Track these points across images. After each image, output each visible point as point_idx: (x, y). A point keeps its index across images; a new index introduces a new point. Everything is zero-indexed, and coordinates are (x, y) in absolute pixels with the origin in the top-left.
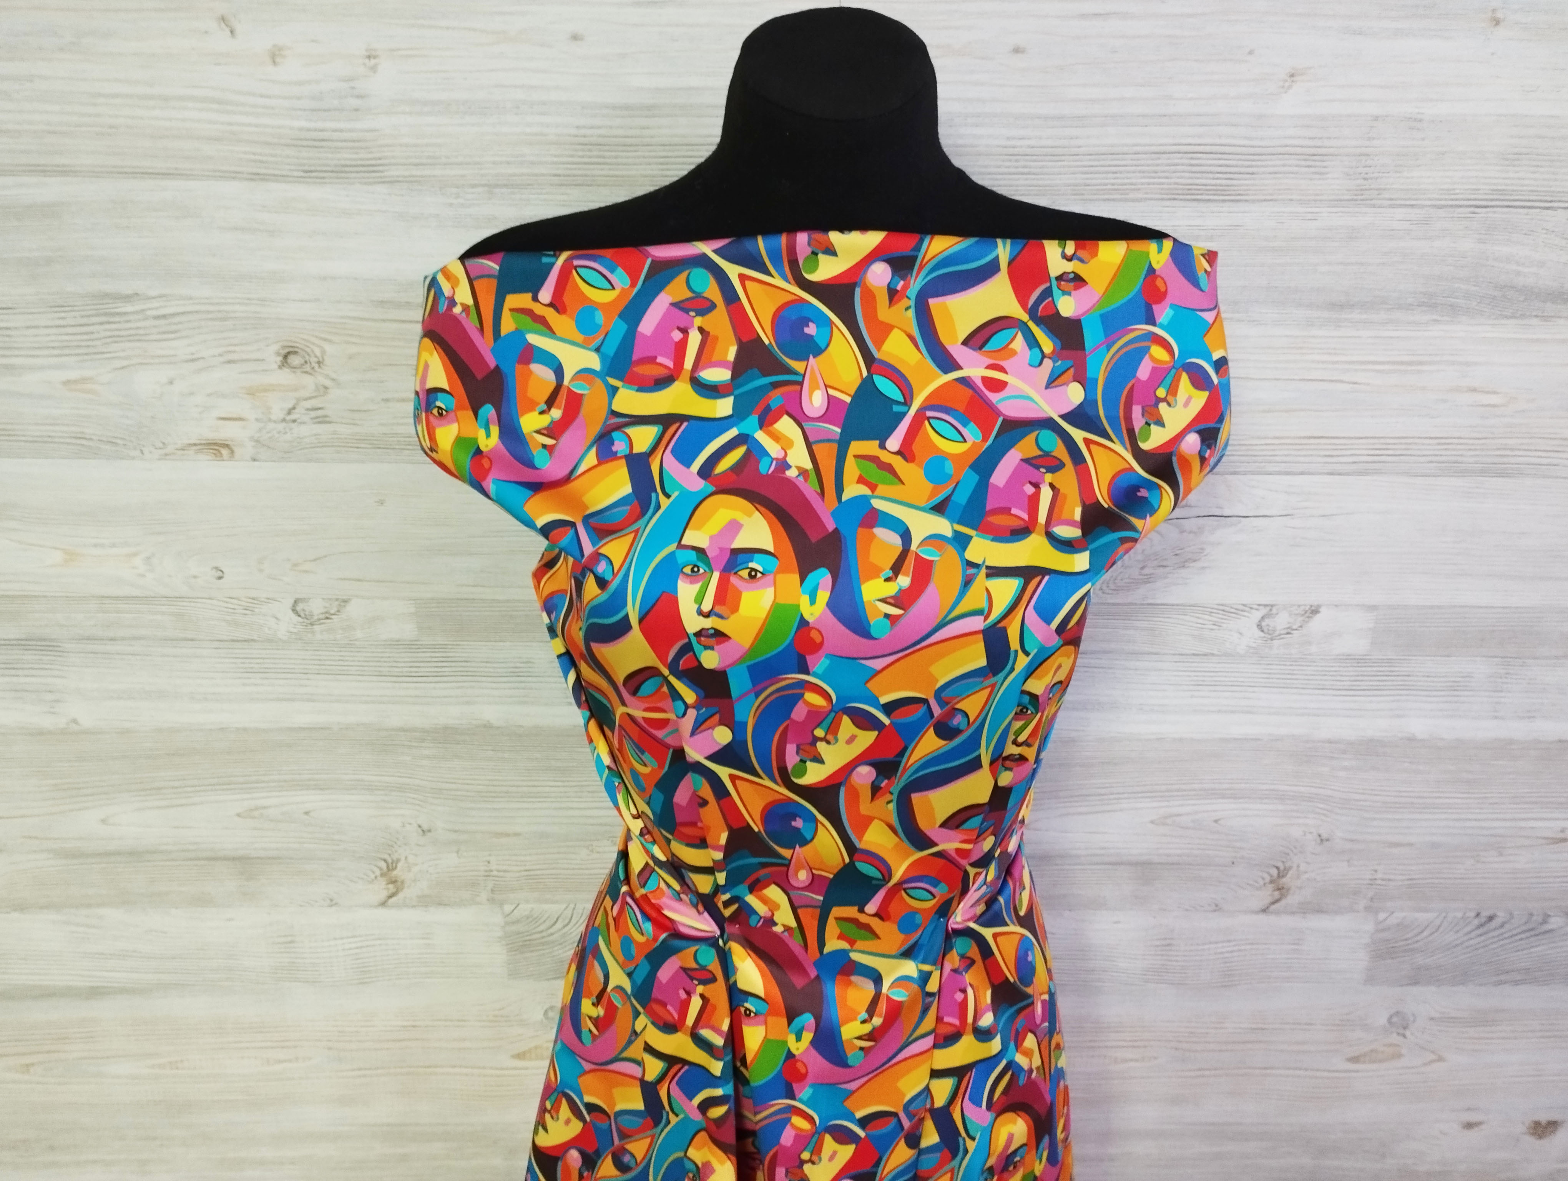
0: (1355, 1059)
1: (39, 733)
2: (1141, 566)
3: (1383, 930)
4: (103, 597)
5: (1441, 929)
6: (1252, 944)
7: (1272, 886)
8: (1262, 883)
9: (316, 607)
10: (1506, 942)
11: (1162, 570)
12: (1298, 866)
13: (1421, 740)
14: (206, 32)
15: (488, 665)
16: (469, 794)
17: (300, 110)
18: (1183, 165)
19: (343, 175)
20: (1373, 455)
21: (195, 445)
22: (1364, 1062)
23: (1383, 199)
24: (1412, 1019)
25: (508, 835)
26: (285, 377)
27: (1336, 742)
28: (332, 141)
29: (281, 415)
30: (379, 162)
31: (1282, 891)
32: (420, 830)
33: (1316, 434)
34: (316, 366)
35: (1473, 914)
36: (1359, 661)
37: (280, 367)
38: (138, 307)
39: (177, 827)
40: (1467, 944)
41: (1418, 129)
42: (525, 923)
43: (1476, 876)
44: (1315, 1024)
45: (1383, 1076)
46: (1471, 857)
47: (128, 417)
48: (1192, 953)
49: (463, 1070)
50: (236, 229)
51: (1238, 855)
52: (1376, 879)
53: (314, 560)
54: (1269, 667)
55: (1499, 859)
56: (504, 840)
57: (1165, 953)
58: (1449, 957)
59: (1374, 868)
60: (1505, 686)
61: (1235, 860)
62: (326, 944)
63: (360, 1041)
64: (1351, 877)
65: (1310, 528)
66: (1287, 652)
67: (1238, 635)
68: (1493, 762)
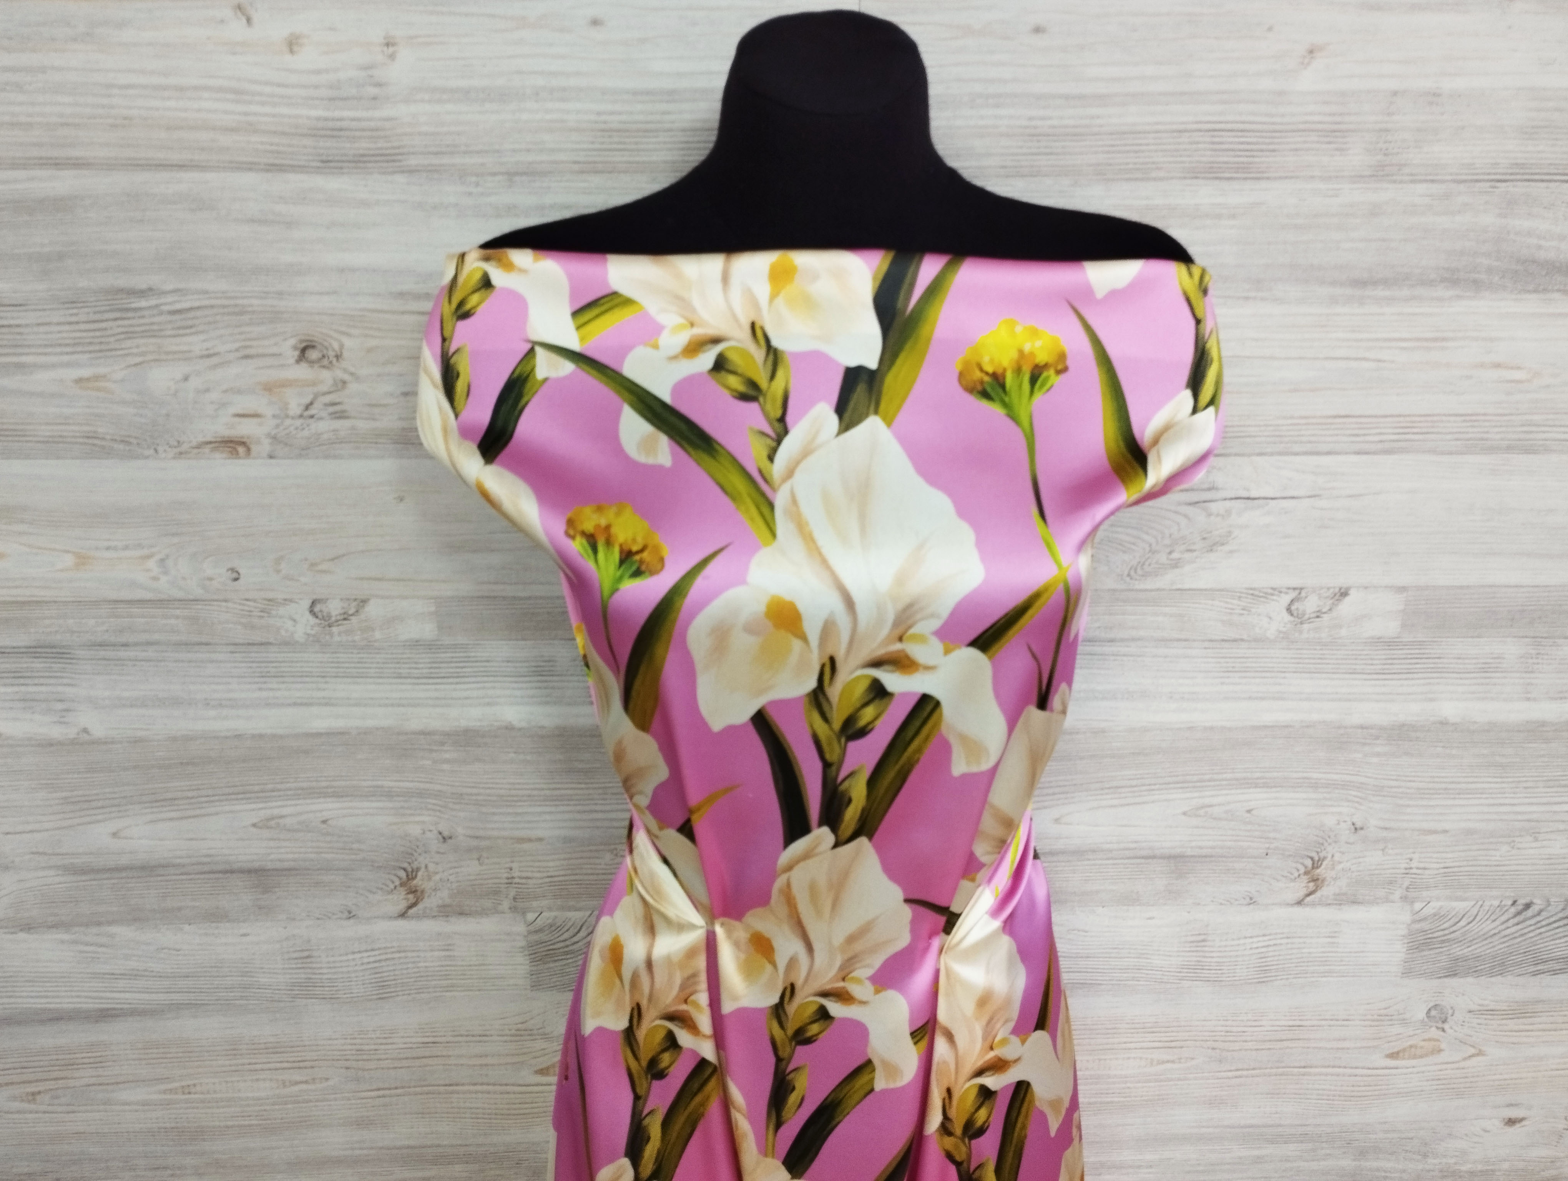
0: (1393, 1056)
1: (48, 745)
2: (1168, 550)
3: (1420, 921)
4: (117, 601)
5: (1478, 918)
6: (1288, 938)
7: (1306, 877)
8: (1296, 874)
9: (334, 608)
10: (1543, 930)
11: (1190, 554)
12: (1333, 856)
13: (1453, 724)
14: (222, 21)
16: (491, 798)
17: (317, 99)
18: (1205, 143)
19: (361, 165)
20: (1399, 434)
21: (211, 443)
22: (1404, 1059)
23: (1402, 175)
24: (1450, 1012)
25: (530, 840)
26: (303, 372)
27: (1367, 728)
28: (351, 130)
29: (298, 411)
30: (397, 151)
31: (1317, 882)
32: (440, 836)
33: (1343, 413)
34: (334, 360)
35: (1510, 902)
36: (1390, 643)
37: (298, 362)
38: (153, 302)
39: (191, 839)
40: (1504, 933)
41: (1437, 104)
42: (547, 932)
43: (1512, 862)
44: (1353, 1020)
45: (1423, 1072)
46: (1507, 843)
47: (141, 416)
48: (1227, 949)
49: (485, 1088)
50: (252, 221)
51: (1272, 846)
52: (1411, 868)
53: (333, 560)
54: (1299, 652)
55: (1534, 845)
56: (526, 846)
57: (1199, 949)
58: (1486, 947)
59: (1409, 856)
60: (1536, 667)
61: (1269, 851)
62: (345, 958)
63: (379, 1060)
64: (1386, 867)
65: (1337, 509)
66: (1317, 635)
67: (1267, 619)
68: (1527, 745)
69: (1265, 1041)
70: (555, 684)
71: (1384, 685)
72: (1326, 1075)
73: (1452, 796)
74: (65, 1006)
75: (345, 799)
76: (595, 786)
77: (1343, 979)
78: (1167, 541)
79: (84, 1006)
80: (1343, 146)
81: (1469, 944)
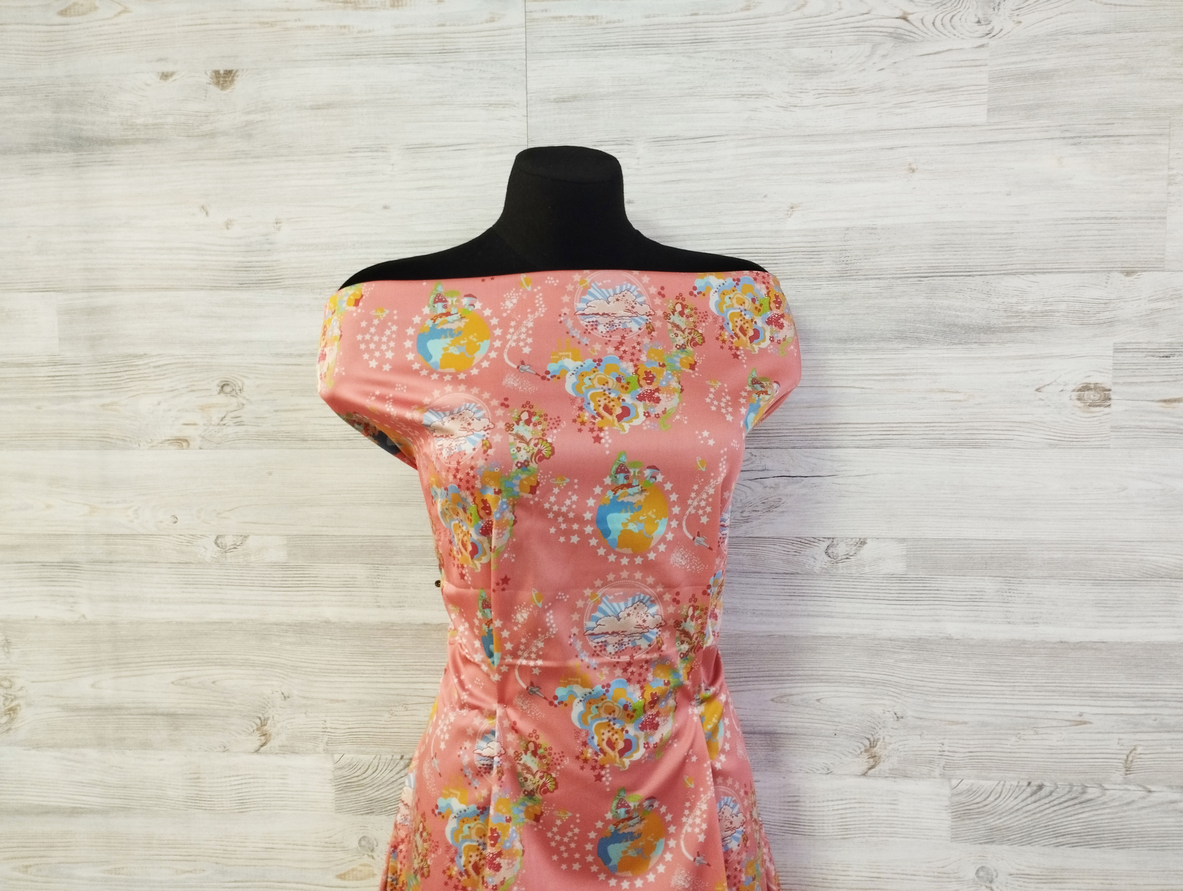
1: (63, 624)
2: (740, 511)
3: (958, 795)
4: (108, 535)
5: (1003, 796)
6: (859, 803)
7: (866, 754)
8: (859, 752)
9: (229, 541)
10: (1056, 808)
11: (755, 514)
12: (884, 738)
13: (956, 640)
14: (193, 214)
15: (329, 579)
16: (314, 670)
17: (239, 252)
19: (260, 285)
20: (883, 435)
21: (169, 440)
23: (860, 275)
24: (995, 873)
25: (337, 701)
26: (222, 399)
27: (894, 640)
28: (256, 267)
29: (217, 422)
30: (280, 277)
31: (875, 759)
32: (282, 696)
33: (843, 421)
34: (238, 392)
35: (1026, 784)
36: (901, 579)
37: (219, 393)
38: (146, 361)
39: (136, 691)
40: (1026, 809)
41: (875, 234)
42: (346, 769)
43: (1022, 750)
44: (920, 876)
46: (1014, 734)
47: (133, 425)
48: (816, 809)
49: (303, 886)
50: (201, 316)
51: (838, 728)
52: (944, 751)
53: (230, 511)
54: (838, 583)
55: (1035, 737)
56: (335, 705)
57: (795, 808)
58: (1014, 820)
59: (941, 741)
60: (1010, 598)
61: (836, 732)
62: (220, 780)
63: (237, 858)
64: (925, 749)
65: (850, 484)
66: (849, 572)
67: (813, 559)
68: (1014, 658)
70: (356, 593)
71: (902, 609)
73: (966, 695)
74: (52, 803)
75: (227, 667)
76: (380, 664)
77: (906, 840)
78: (739, 505)
80: (820, 260)
81: (999, 817)
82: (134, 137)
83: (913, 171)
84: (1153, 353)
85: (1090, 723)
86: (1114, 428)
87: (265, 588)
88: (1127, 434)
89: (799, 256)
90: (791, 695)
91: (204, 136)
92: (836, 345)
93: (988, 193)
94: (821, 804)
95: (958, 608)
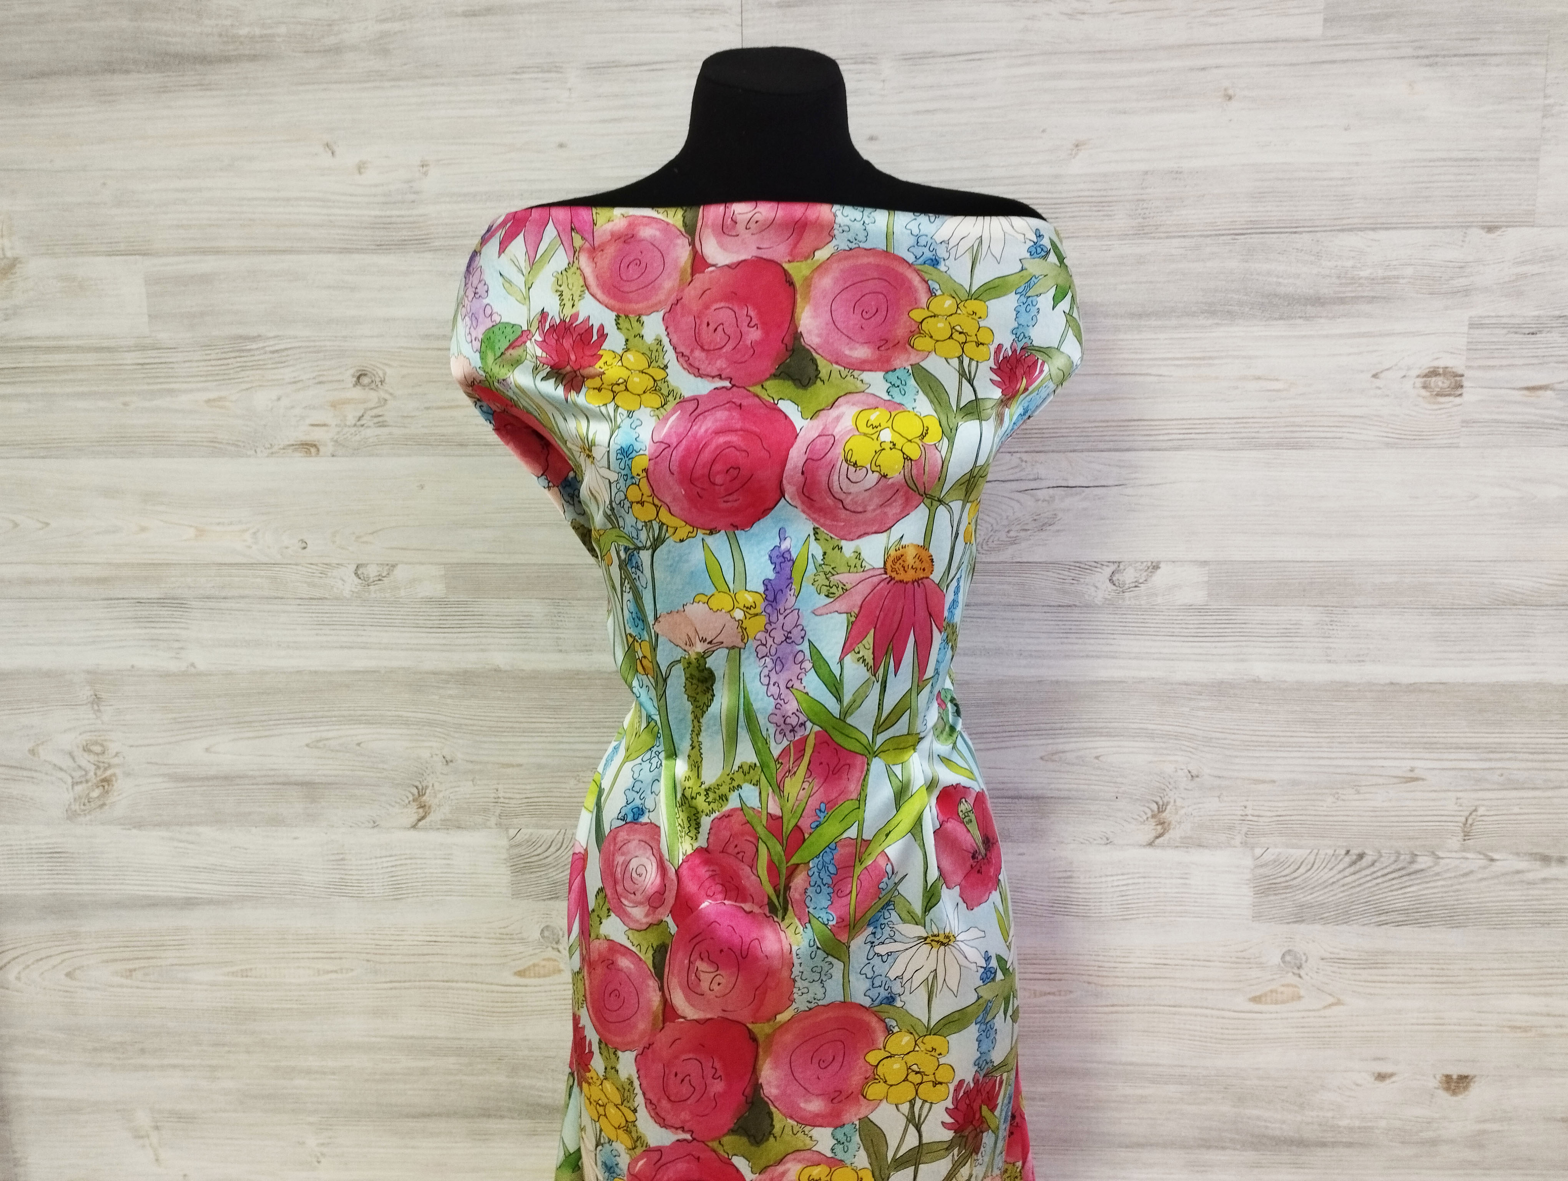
0: (1256, 999)
1: (165, 675)
2: (1007, 530)
3: (1262, 866)
4: (222, 564)
5: (1316, 867)
6: (1144, 877)
7: (1154, 820)
8: (1145, 818)
9: (372, 571)
10: (1380, 880)
11: (1024, 533)
12: (1175, 801)
13: (1265, 683)
14: (316, 154)
15: (498, 618)
16: (481, 728)
17: (375, 203)
19: (403, 247)
20: (1184, 434)
21: (293, 445)
22: (1266, 1003)
23: (1159, 233)
24: (1304, 958)
25: (512, 766)
26: (357, 393)
27: (1190, 684)
28: (396, 223)
29: (353, 422)
30: (427, 237)
31: (1164, 826)
32: (444, 760)
33: (1136, 418)
34: (379, 384)
35: (1343, 852)
36: (1201, 610)
37: (354, 386)
38: (261, 345)
39: (262, 756)
40: (1342, 882)
41: (1180, 179)
42: (524, 847)
43: (1339, 813)
44: (1213, 961)
45: (1287, 1019)
46: (1331, 794)
47: (247, 426)
48: (1092, 886)
49: (474, 985)
50: (329, 287)
51: (1121, 790)
52: (1247, 815)
53: (372, 533)
54: (1123, 616)
55: (1357, 797)
56: (509, 771)
57: (1067, 885)
58: (1328, 895)
59: (1242, 804)
60: (1331, 632)
61: (1118, 795)
62: (369, 862)
63: (392, 954)
64: (1224, 813)
65: (1142, 496)
66: (1138, 603)
67: (1093, 589)
68: (1335, 703)
69: (1134, 978)
70: (532, 635)
71: (1200, 647)
72: (1196, 1015)
73: (1274, 749)
74: (160, 894)
75: (374, 726)
76: (562, 721)
77: (1199, 919)
78: (1005, 522)
79: (173, 894)
80: (1110, 213)
81: (1309, 892)
82: (235, 53)
83: (1230, 98)
84: (1516, 329)
85: (1423, 779)
86: (1466, 423)
87: (418, 629)
88: (1481, 429)
89: (1084, 209)
90: (1064, 752)
91: (327, 51)
92: (1128, 322)
93: (1322, 127)
94: (1100, 880)
95: (1269, 645)
